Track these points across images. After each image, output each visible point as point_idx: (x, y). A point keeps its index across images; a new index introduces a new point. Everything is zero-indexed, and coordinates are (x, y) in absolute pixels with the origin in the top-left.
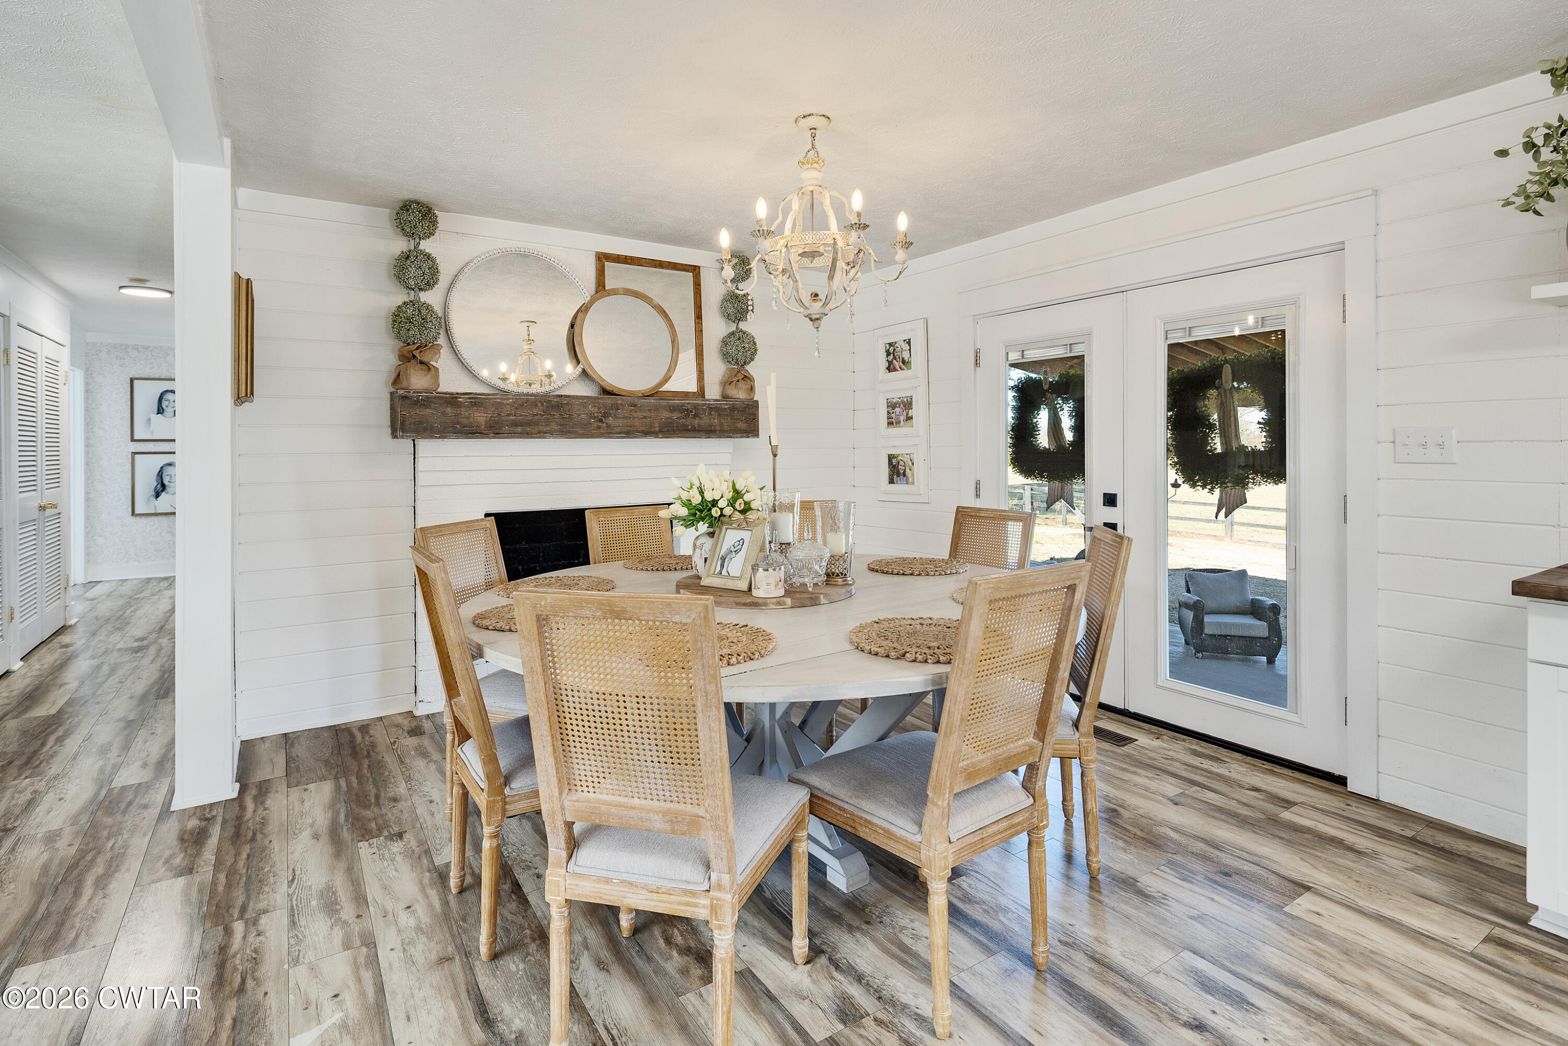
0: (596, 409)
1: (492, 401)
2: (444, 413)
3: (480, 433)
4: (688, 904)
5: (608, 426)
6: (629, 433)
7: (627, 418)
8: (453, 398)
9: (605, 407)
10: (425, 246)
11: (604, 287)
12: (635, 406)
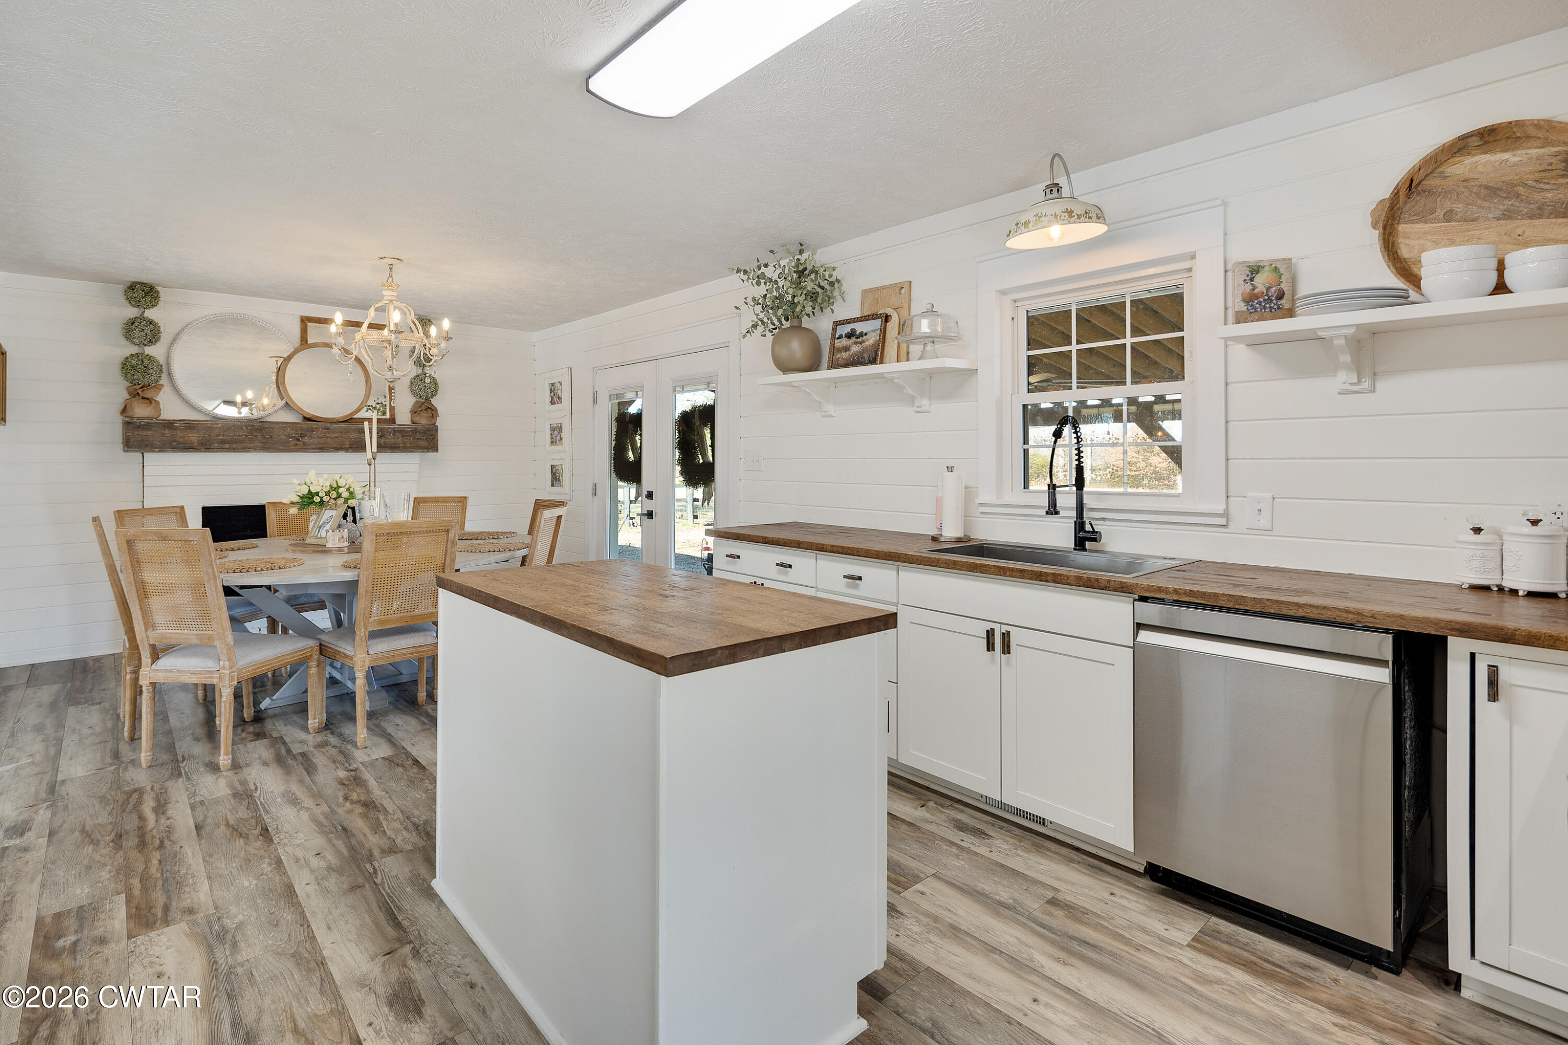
0: (294, 432)
1: (203, 426)
2: (163, 434)
3: (193, 448)
4: (209, 678)
5: (304, 444)
6: (322, 449)
7: (321, 438)
8: (170, 423)
9: (302, 430)
10: (150, 314)
11: (307, 341)
12: (328, 429)
